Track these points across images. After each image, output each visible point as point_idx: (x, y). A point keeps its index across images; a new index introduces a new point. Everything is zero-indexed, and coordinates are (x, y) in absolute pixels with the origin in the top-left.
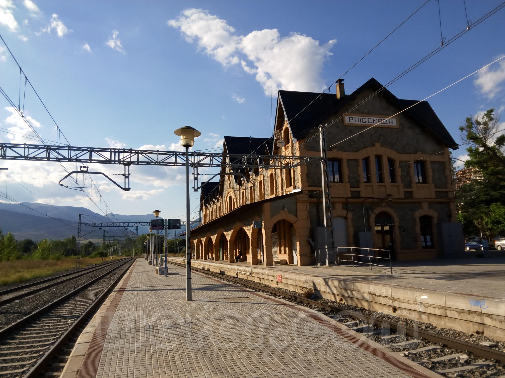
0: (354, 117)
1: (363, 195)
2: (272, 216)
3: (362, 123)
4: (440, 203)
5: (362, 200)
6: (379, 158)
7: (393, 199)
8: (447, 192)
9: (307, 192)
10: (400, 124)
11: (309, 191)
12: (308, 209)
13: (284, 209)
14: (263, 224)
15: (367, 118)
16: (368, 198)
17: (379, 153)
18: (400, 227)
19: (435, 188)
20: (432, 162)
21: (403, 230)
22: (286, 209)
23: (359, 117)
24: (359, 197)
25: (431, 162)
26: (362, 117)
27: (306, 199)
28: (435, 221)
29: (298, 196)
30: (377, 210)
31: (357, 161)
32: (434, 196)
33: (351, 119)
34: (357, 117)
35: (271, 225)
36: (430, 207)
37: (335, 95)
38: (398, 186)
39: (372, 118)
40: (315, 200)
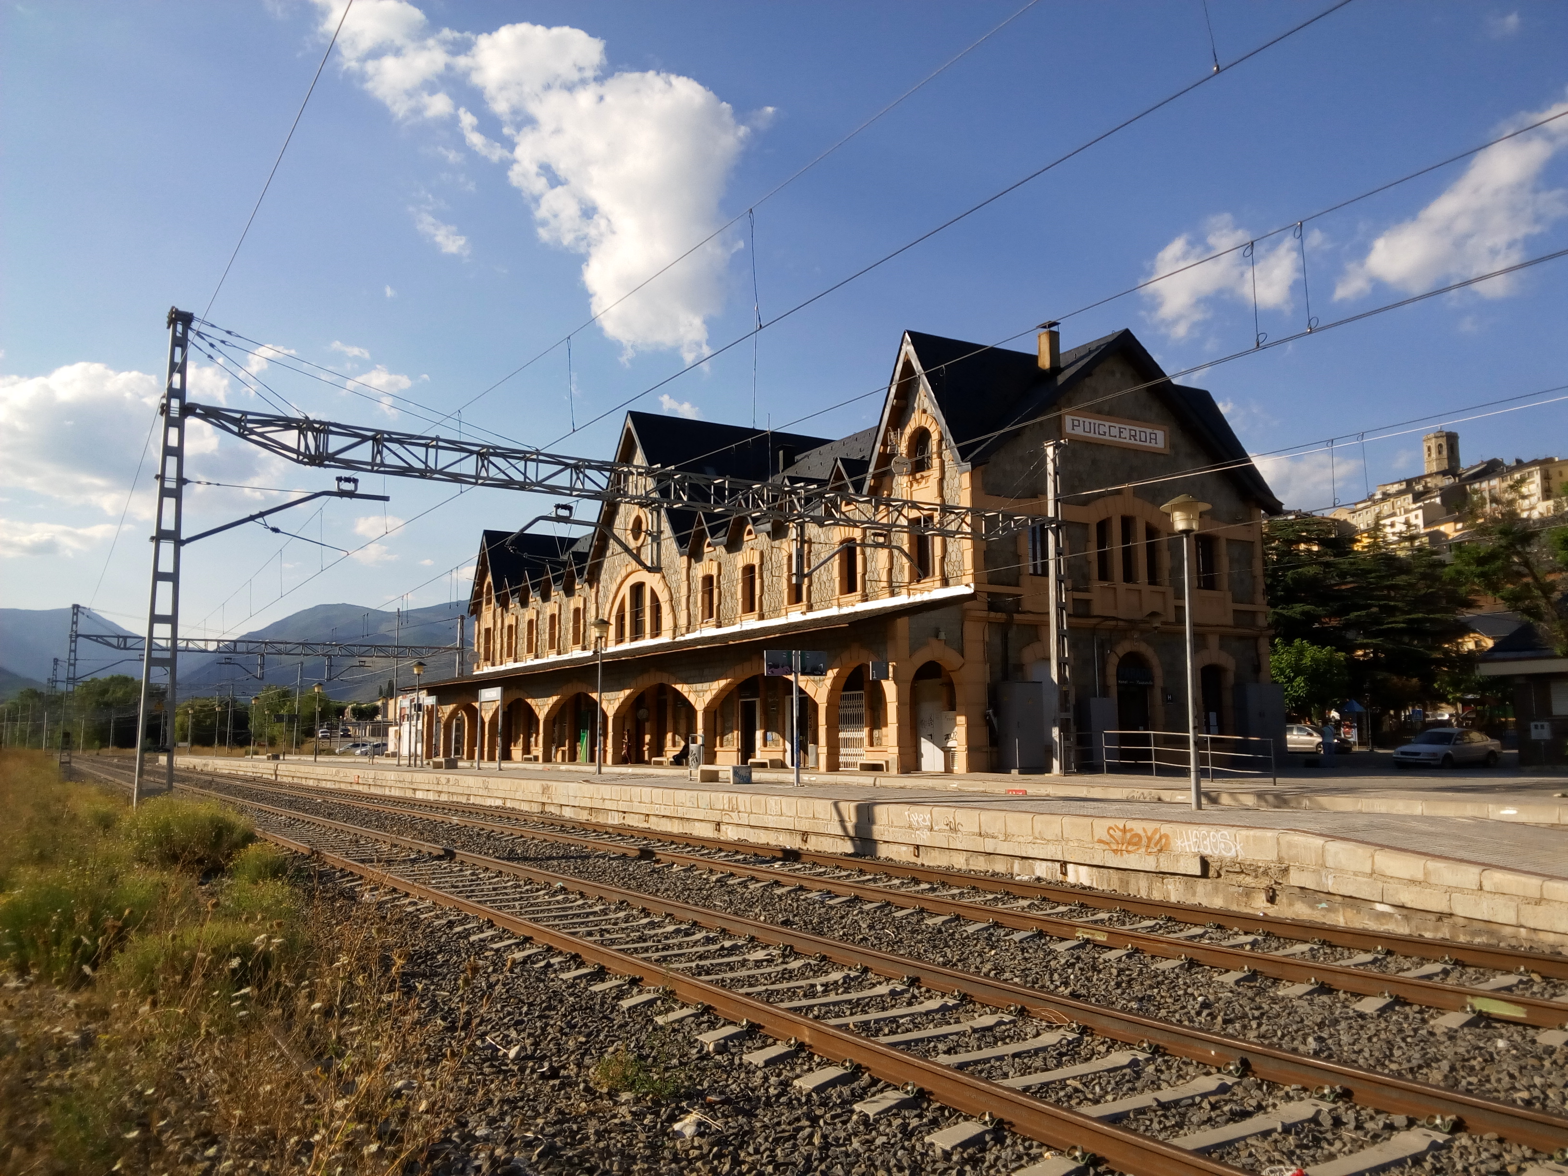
0: (1081, 419)
1: (1096, 610)
2: (913, 650)
3: (1097, 436)
4: (1241, 638)
5: (1093, 621)
6: (1127, 522)
7: (1164, 623)
8: (1254, 613)
9: (985, 595)
10: (1173, 446)
11: (990, 594)
12: (987, 638)
13: (937, 637)
14: (891, 669)
15: (1107, 424)
16: (1107, 618)
17: (1129, 513)
18: (1164, 691)
19: (1235, 601)
20: (1229, 541)
21: (1169, 697)
22: (942, 636)
23: (1092, 421)
24: (1088, 616)
25: (1227, 540)
26: (1097, 422)
27: (984, 614)
28: (1230, 679)
29: (967, 605)
30: (1124, 648)
31: (1086, 526)
32: (1229, 620)
33: (1076, 423)
34: (1087, 420)
35: (910, 673)
36: (1221, 647)
37: (1034, 359)
38: (1164, 593)
39: (1117, 425)
40: (1001, 616)
